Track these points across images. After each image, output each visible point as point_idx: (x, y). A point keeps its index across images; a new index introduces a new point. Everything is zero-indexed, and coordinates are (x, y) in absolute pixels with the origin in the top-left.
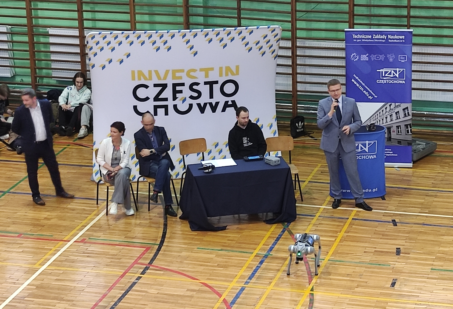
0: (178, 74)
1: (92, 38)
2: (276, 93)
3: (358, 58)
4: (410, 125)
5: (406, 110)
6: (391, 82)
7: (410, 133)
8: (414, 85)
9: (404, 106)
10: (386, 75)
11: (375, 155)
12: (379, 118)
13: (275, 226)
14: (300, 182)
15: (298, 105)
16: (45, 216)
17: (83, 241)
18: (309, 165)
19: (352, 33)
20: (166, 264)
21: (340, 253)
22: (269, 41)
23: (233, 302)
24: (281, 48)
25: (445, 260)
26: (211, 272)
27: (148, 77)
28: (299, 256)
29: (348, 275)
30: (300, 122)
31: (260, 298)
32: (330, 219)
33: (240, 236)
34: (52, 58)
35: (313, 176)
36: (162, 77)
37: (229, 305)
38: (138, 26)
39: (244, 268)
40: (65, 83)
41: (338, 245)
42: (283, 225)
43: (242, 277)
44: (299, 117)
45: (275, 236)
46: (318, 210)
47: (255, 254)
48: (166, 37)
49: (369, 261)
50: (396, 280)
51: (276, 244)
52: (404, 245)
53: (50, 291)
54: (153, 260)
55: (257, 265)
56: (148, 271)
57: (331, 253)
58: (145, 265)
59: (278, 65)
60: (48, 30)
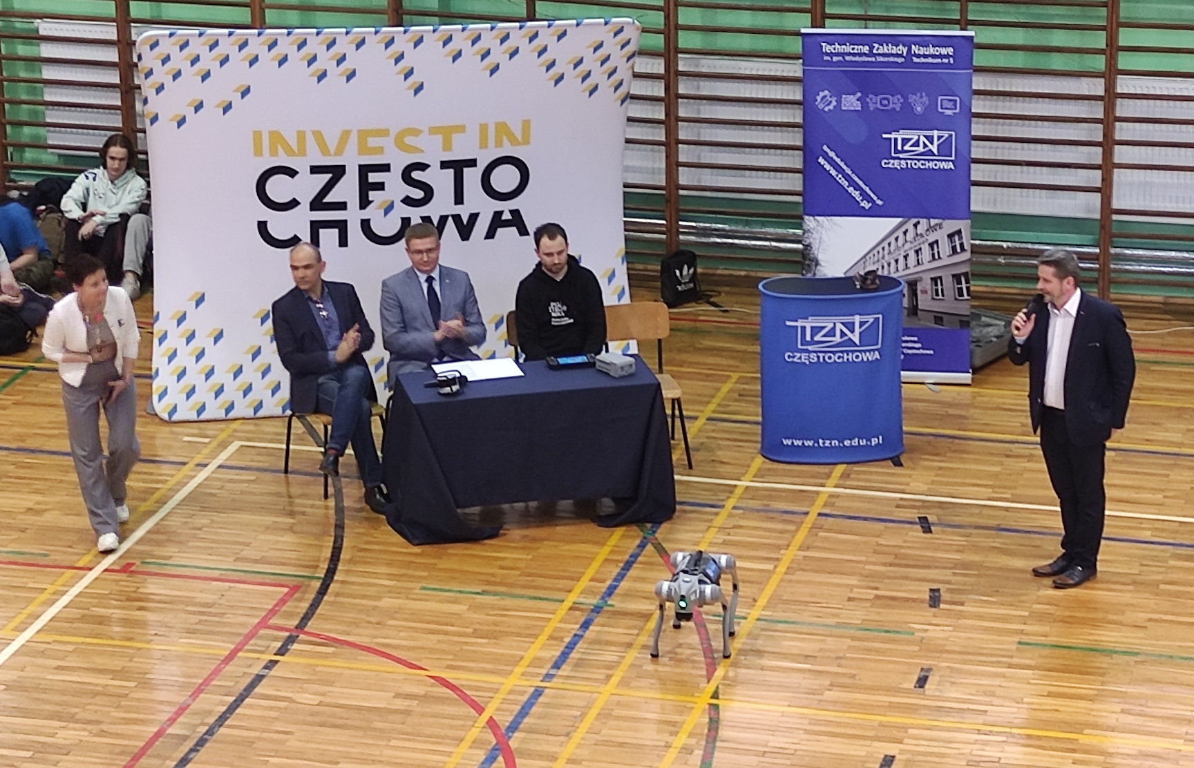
0: (372, 142)
1: (152, 48)
2: (624, 193)
3: (834, 103)
4: (966, 274)
5: (956, 238)
6: (919, 164)
7: (966, 297)
8: (978, 172)
9: (951, 226)
10: (906, 148)
11: (877, 353)
12: (887, 257)
13: (620, 531)
14: (685, 420)
15: (681, 223)
16: (30, 505)
17: (126, 569)
18: (707, 375)
19: (820, 39)
20: (341, 628)
21: (787, 602)
22: (608, 58)
23: (514, 727)
24: (637, 76)
25: (1054, 621)
26: (457, 648)
27: (295, 149)
28: (684, 608)
29: (807, 658)
30: (686, 267)
31: (583, 715)
32: (762, 514)
33: (530, 557)
34: (47, 98)
35: (719, 405)
36: (332, 148)
37: (503, 735)
38: (270, 15)
39: (542, 639)
40: (79, 162)
41: (782, 580)
42: (642, 531)
43: (537, 662)
44: (683, 253)
45: (620, 558)
46: (732, 492)
47: (570, 604)
48: (345, 45)
49: (859, 622)
50: (930, 670)
51: (623, 577)
52: (948, 582)
53: (43, 696)
54: (306, 618)
55: (574, 632)
56: (295, 646)
57: (762, 601)
58: (287, 630)
59: (630, 120)
60: (36, 25)
